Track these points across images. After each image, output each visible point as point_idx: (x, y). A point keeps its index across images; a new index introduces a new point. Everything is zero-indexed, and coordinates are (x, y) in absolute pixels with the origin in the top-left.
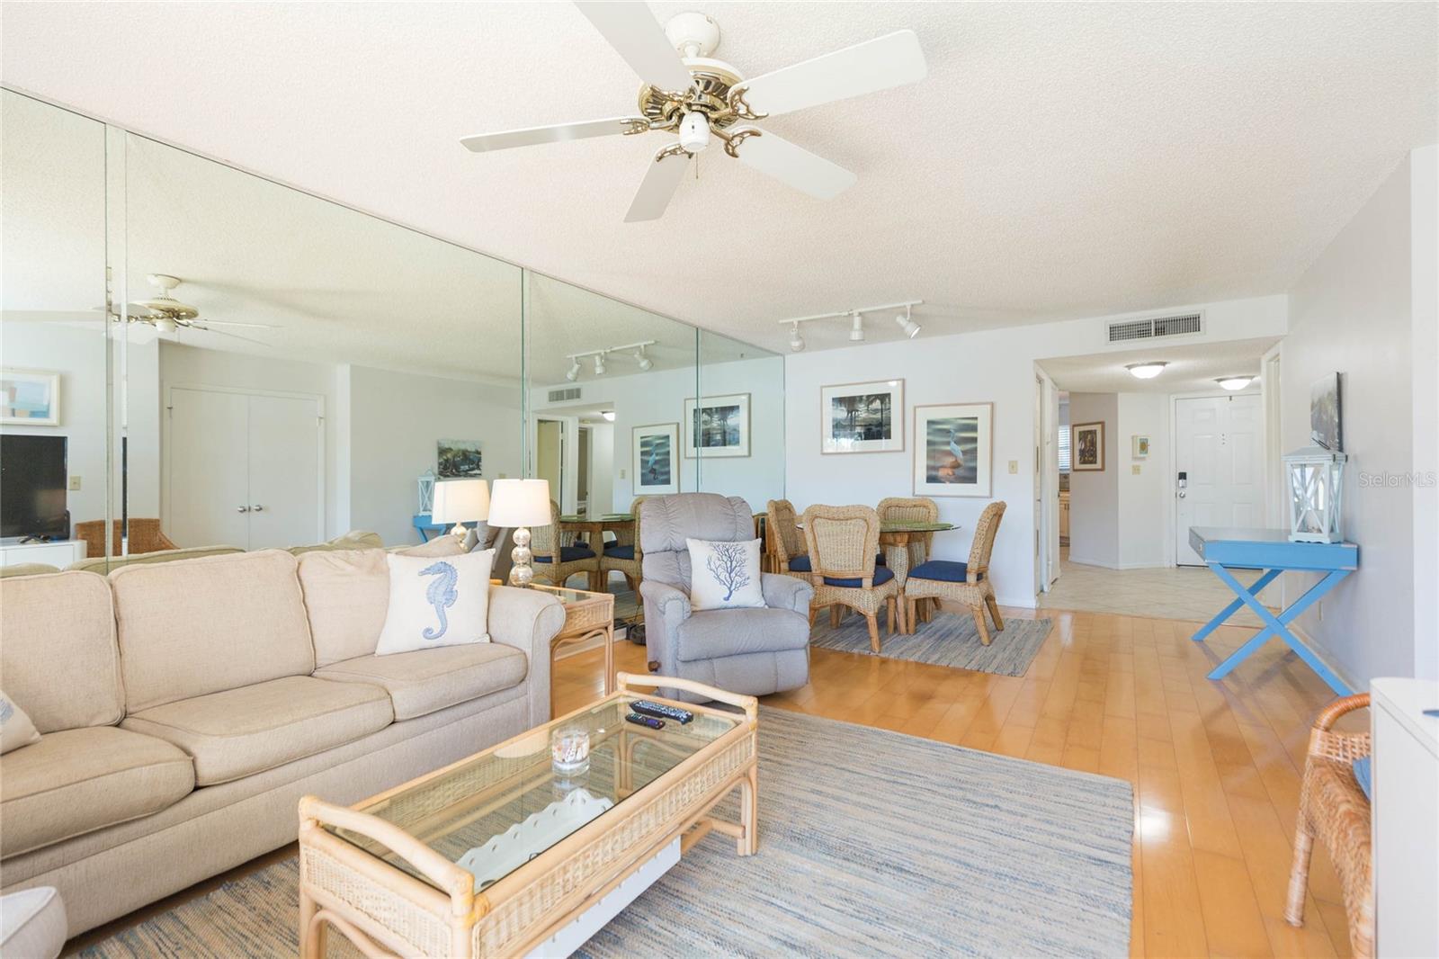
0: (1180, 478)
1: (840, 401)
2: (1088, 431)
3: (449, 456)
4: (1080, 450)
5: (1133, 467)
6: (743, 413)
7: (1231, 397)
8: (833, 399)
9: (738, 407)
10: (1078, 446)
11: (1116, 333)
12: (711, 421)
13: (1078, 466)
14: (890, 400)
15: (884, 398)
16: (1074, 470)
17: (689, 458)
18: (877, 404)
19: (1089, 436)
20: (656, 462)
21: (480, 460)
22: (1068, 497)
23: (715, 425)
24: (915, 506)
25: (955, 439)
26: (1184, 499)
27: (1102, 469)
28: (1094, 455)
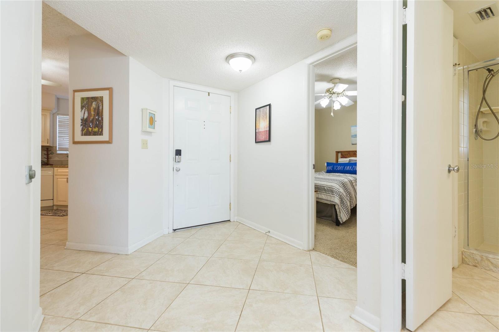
0: (176, 155)
2: (92, 98)
4: (82, 120)
5: (143, 140)
7: (209, 93)
10: (81, 115)
13: (80, 138)
16: (75, 143)
19: (94, 105)
22: (67, 172)
26: (180, 172)
27: (110, 142)
28: (100, 125)
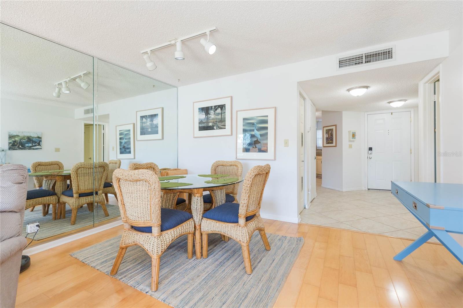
0: (369, 150)
1: (202, 109)
2: (330, 129)
3: (17, 139)
4: (326, 138)
5: (349, 145)
6: (160, 117)
7: (392, 113)
8: (199, 109)
9: (157, 115)
10: (326, 136)
11: (342, 63)
12: (147, 122)
13: (325, 145)
14: (225, 108)
15: (222, 107)
16: (324, 147)
17: (138, 141)
18: (219, 110)
19: (330, 132)
20: (125, 143)
21: (40, 141)
22: (321, 158)
23: (148, 124)
24: (231, 165)
25: (256, 128)
26: (371, 159)
27: (335, 146)
28: (332, 140)
